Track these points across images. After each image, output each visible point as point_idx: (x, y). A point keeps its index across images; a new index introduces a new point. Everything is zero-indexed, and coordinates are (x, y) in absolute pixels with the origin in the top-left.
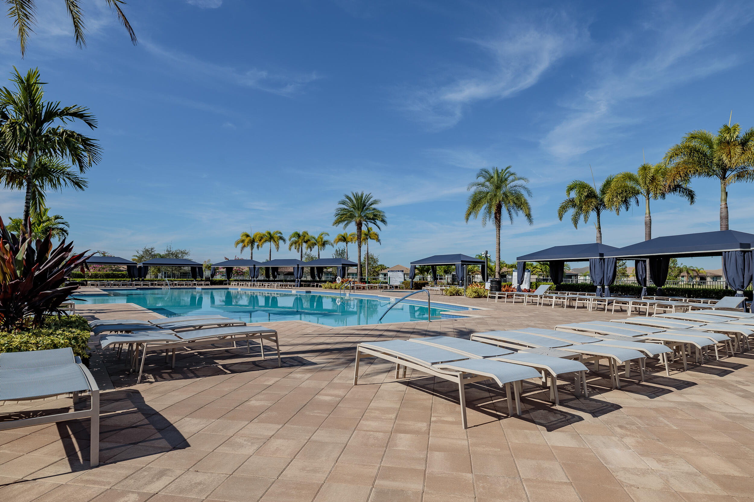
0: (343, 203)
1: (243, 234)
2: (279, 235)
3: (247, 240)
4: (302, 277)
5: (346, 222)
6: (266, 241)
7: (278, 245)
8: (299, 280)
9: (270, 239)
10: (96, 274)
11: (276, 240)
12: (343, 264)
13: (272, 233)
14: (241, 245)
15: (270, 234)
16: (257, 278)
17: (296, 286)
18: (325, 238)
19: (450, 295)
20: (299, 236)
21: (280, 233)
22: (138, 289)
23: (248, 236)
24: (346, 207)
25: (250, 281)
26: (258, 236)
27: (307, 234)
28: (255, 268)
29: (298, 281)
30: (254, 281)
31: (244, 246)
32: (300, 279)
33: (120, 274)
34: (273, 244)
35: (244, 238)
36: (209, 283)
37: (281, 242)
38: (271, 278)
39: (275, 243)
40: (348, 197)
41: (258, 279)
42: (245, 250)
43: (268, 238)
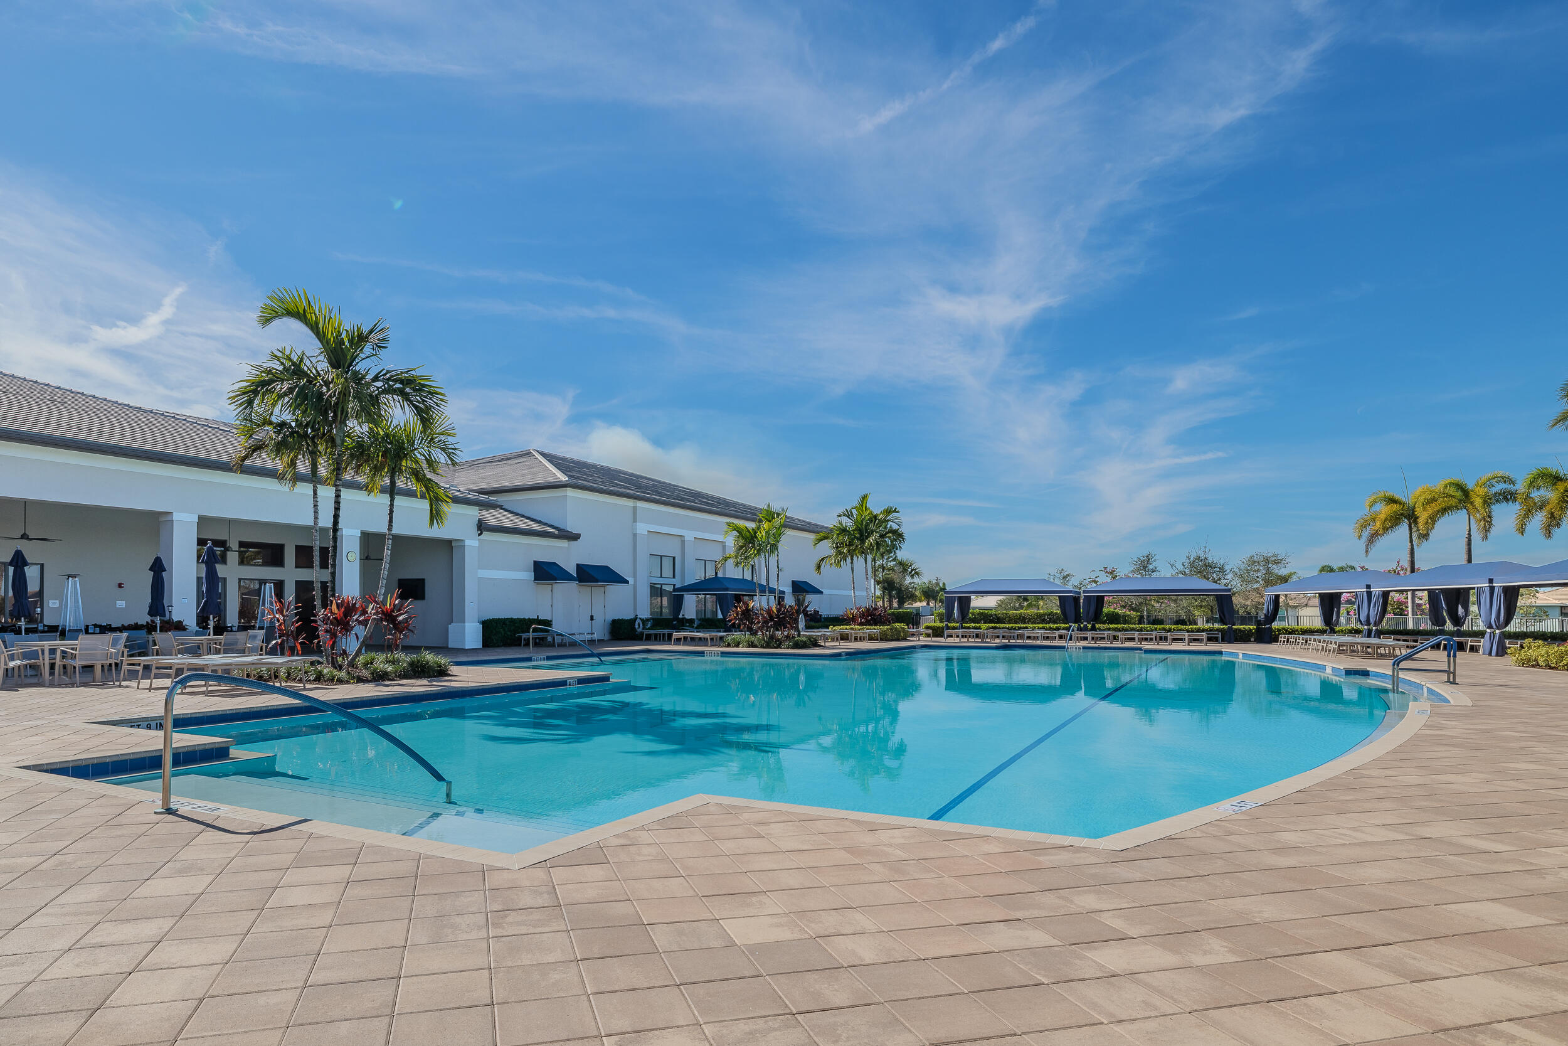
1: (1374, 497)
3: (1390, 510)
9: (1462, 504)
11: (1481, 502)
13: (1468, 485)
14: (1369, 530)
15: (1460, 486)
21: (1503, 481)
23: (1391, 500)
26: (1423, 497)
28: (1369, 594)
31: (1380, 531)
34: (1471, 518)
35: (1380, 507)
38: (1449, 626)
39: (1479, 515)
42: (1383, 542)
43: (1453, 502)
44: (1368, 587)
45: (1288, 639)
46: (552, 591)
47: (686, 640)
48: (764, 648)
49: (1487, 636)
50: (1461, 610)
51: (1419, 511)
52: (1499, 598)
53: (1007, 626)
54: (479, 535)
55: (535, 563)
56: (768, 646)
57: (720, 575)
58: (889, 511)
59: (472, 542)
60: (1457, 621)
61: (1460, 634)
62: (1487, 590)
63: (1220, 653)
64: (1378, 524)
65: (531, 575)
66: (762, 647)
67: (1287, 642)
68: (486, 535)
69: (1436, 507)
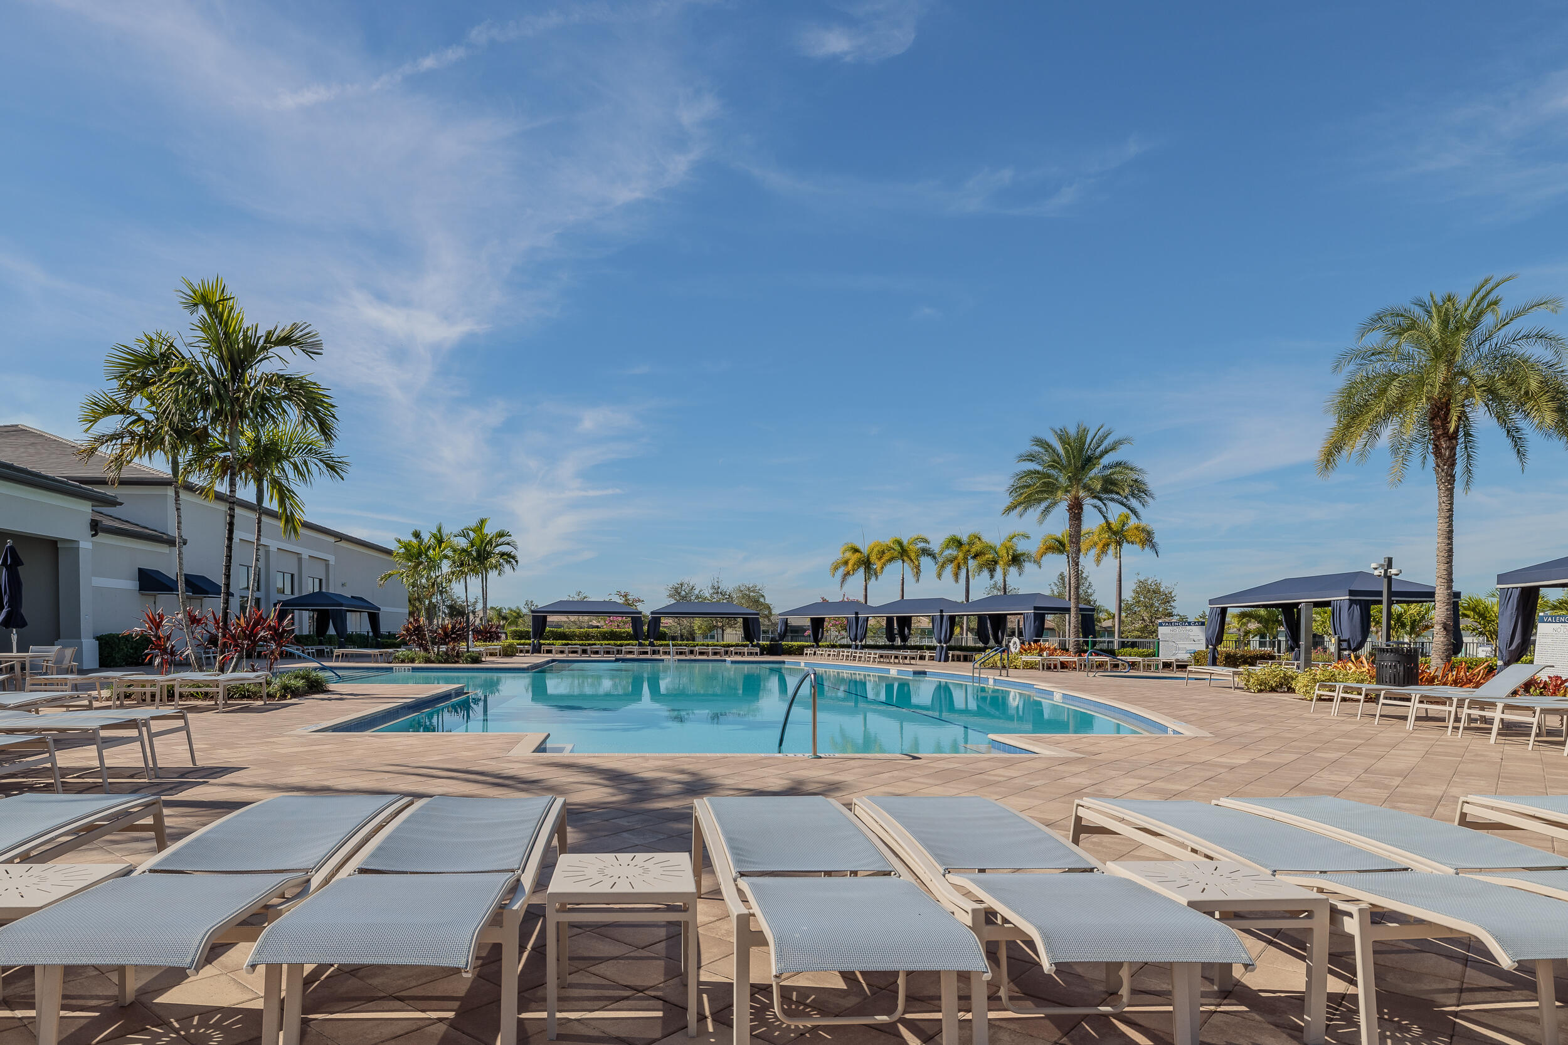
0: (1031, 458)
1: (846, 547)
2: (922, 545)
3: (854, 557)
4: (950, 639)
5: (1044, 505)
6: (891, 560)
7: (918, 567)
8: (945, 645)
9: (902, 556)
10: (586, 632)
11: (913, 556)
12: (1036, 608)
13: (905, 543)
14: (842, 571)
15: (900, 544)
16: (861, 641)
17: (938, 659)
18: (1022, 547)
19: (1260, 691)
20: (959, 544)
21: (926, 541)
22: (617, 660)
23: (856, 551)
24: (1039, 468)
25: (849, 646)
26: (876, 550)
27: (979, 539)
28: (857, 619)
29: (942, 647)
30: (857, 647)
31: (848, 573)
32: (945, 643)
33: (624, 633)
34: (907, 566)
35: (848, 555)
36: (758, 650)
37: (925, 561)
38: (898, 642)
39: (912, 564)
40: (1040, 442)
41: (863, 643)
42: (851, 580)
43: (896, 554)
44: (857, 613)
45: (815, 652)
46: (155, 603)
47: (346, 657)
48: (442, 663)
49: (938, 649)
50: (906, 631)
51: (873, 559)
52: (946, 623)
53: (578, 642)
54: (93, 536)
55: (140, 570)
56: (446, 662)
57: (324, 590)
58: (501, 535)
59: (86, 544)
60: (904, 639)
61: (904, 647)
62: (939, 617)
63: (784, 662)
64: (850, 566)
65: (132, 585)
66: (440, 662)
67: (815, 654)
68: (102, 538)
69: (886, 557)
